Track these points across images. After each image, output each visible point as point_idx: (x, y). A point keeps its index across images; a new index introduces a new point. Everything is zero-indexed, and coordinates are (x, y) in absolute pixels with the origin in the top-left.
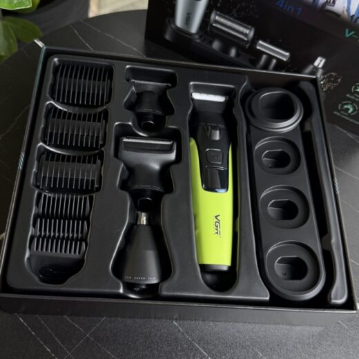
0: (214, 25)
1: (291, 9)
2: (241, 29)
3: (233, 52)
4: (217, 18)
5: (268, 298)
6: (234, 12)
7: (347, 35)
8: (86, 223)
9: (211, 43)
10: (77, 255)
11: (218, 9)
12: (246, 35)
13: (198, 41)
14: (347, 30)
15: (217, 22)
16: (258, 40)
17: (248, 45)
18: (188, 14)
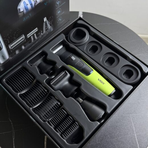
0: (12, 48)
1: (28, 17)
2: (20, 39)
3: (23, 47)
4: (11, 46)
5: (132, 87)
6: (14, 38)
7: (46, 5)
8: (70, 117)
9: (15, 54)
10: (78, 127)
11: (9, 44)
12: (23, 39)
13: (11, 58)
14: (45, 4)
15: (12, 47)
16: (27, 35)
17: (25, 41)
18: (2, 56)
